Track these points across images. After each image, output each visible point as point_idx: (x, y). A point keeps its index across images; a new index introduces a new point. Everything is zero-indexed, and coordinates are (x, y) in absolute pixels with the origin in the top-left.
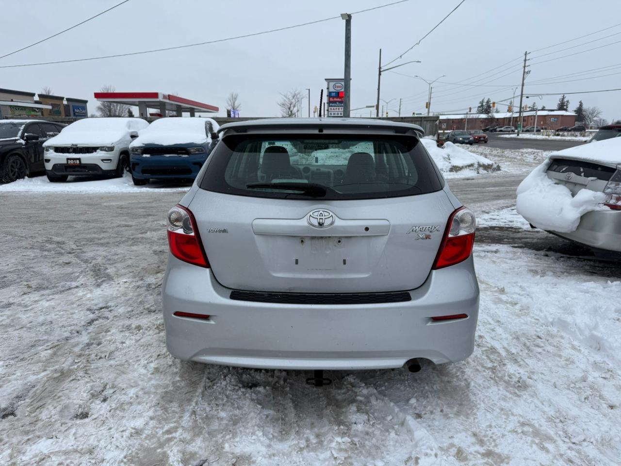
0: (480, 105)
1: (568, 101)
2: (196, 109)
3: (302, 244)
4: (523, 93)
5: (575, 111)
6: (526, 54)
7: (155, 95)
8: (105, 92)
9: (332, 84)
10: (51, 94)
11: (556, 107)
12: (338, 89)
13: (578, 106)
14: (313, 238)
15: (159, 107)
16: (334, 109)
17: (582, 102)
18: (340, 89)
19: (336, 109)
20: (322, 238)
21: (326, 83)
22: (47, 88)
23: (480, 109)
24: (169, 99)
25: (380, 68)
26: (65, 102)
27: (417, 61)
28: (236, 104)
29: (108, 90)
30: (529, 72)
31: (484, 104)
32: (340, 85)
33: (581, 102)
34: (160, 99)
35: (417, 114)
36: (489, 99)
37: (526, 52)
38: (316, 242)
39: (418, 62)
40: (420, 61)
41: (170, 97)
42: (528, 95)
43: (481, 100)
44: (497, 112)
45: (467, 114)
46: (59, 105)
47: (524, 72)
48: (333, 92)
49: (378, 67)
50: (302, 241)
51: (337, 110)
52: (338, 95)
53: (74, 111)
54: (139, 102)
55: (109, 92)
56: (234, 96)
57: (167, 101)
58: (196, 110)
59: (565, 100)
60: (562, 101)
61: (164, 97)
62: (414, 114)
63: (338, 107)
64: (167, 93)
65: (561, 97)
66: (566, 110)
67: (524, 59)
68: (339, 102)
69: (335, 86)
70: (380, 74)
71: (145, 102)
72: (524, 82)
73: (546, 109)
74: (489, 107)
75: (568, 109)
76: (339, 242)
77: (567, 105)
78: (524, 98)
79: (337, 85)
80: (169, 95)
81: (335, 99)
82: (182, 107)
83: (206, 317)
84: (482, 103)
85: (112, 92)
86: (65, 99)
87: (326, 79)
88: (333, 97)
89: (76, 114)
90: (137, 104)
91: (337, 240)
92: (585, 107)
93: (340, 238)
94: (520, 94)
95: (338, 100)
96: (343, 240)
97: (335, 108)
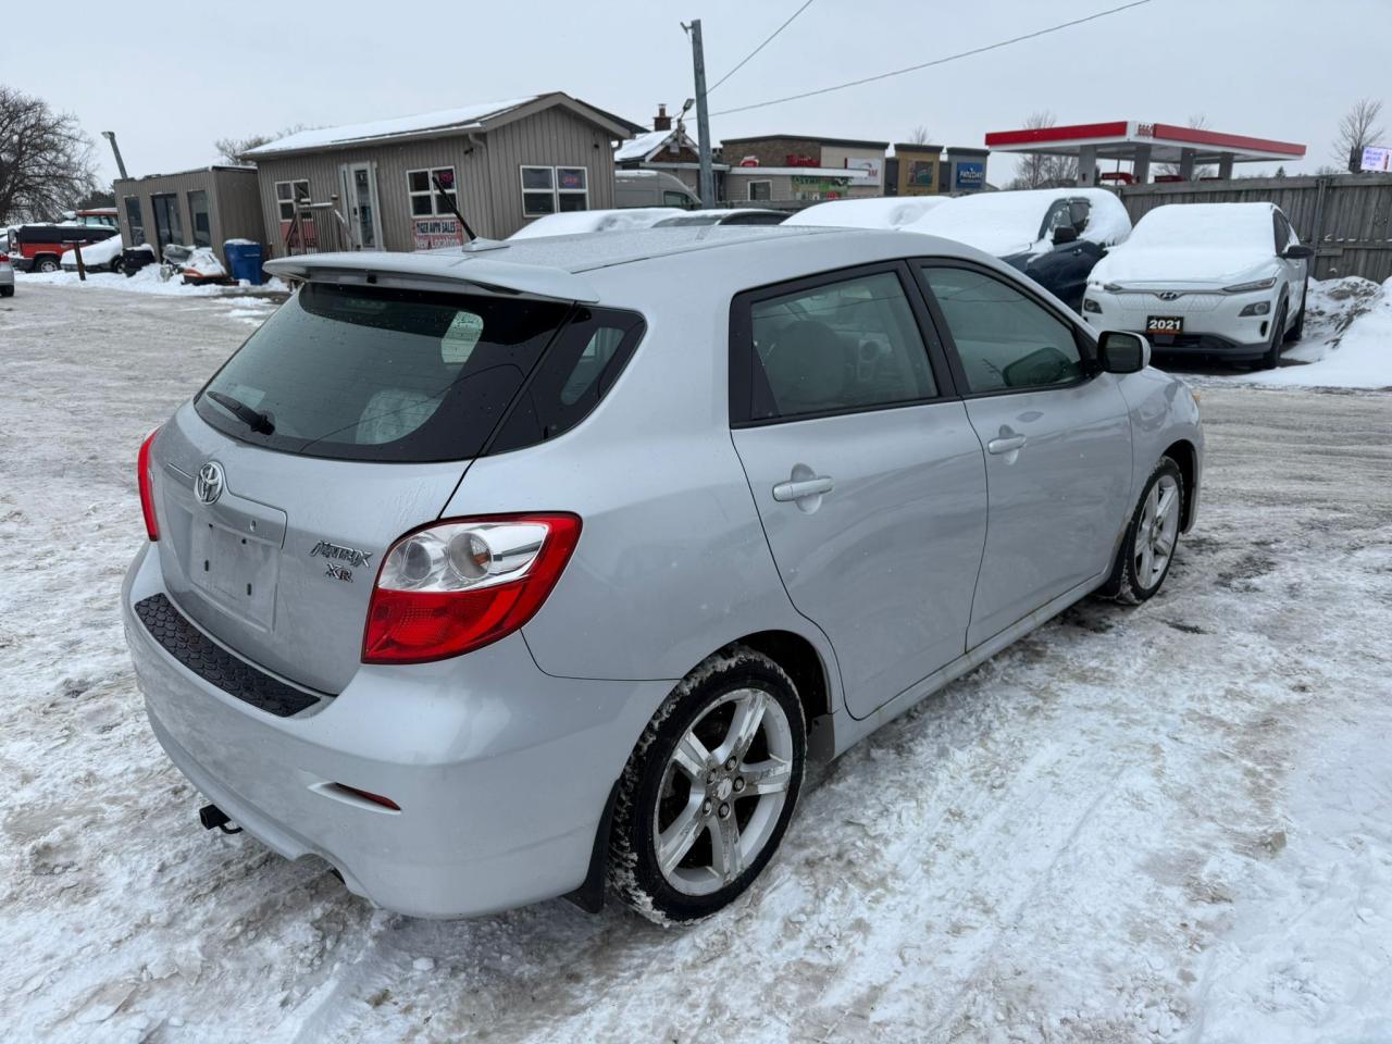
2: (1238, 154)
7: (1119, 128)
8: (1033, 127)
10: (926, 143)
15: (1133, 156)
22: (921, 128)
24: (1154, 135)
26: (944, 157)
28: (1369, 133)
29: (1040, 124)
34: (1131, 136)
41: (1158, 131)
46: (931, 164)
53: (958, 174)
54: (1082, 147)
55: (1042, 127)
56: (1366, 110)
57: (1150, 140)
58: (1236, 158)
61: (1142, 131)
64: (1149, 121)
71: (1095, 146)
80: (1156, 127)
82: (1198, 153)
85: (1047, 126)
86: (945, 151)
89: (962, 181)
90: (1078, 151)
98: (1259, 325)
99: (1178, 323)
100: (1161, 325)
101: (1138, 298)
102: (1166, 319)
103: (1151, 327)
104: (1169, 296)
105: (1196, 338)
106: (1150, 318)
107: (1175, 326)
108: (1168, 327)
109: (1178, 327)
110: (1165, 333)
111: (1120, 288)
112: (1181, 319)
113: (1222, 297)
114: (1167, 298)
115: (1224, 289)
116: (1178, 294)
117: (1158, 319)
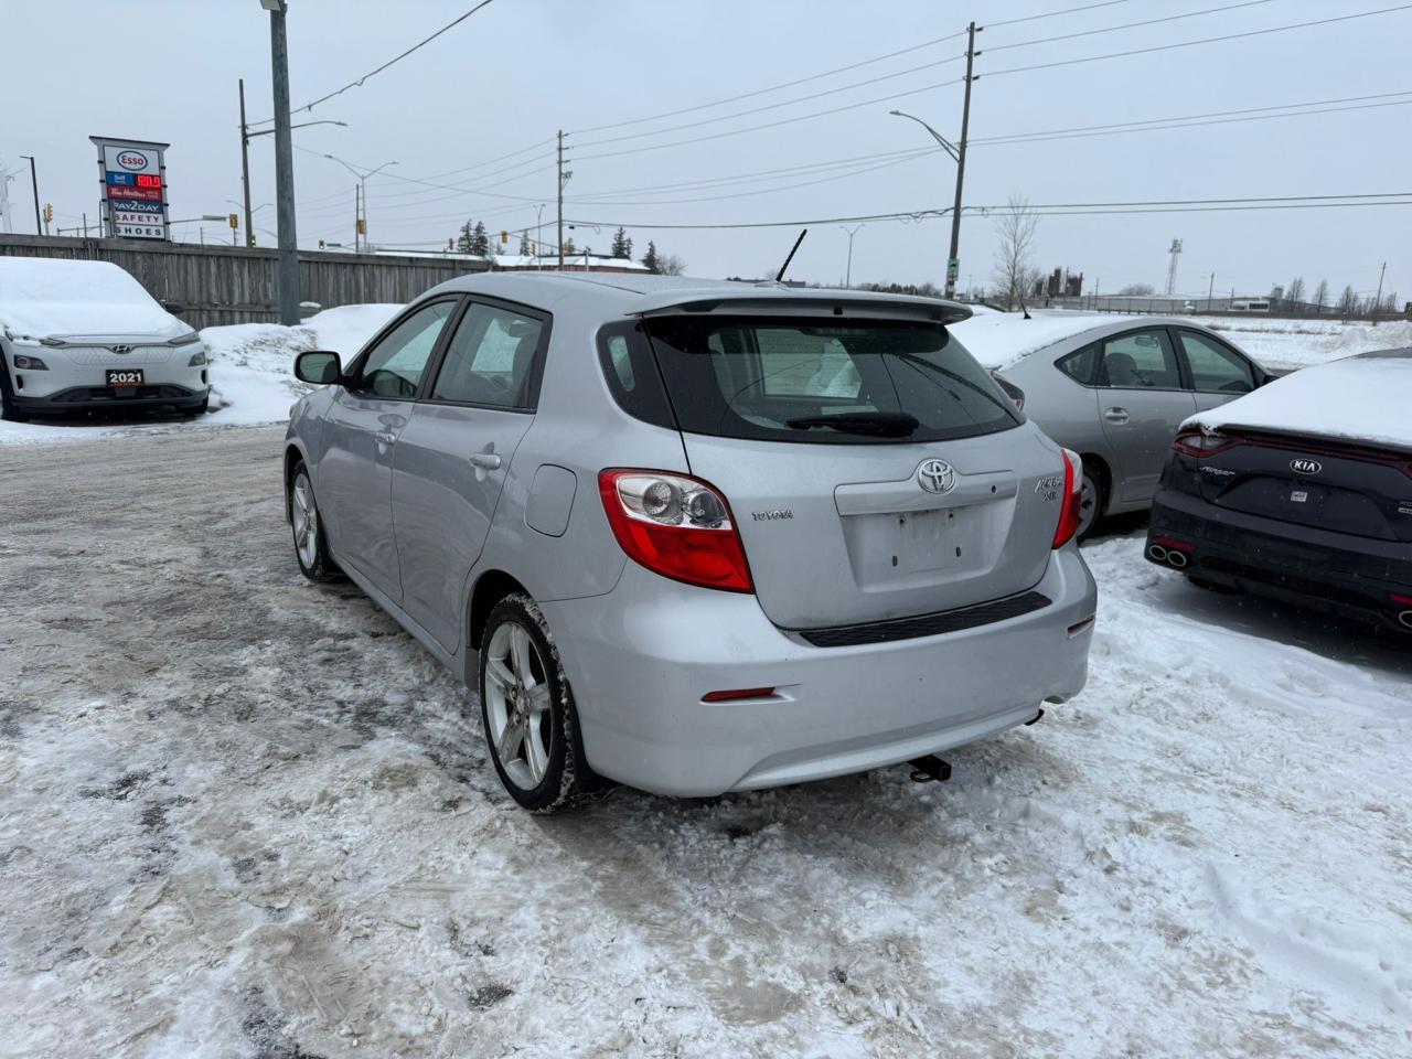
0: (462, 234)
1: (629, 241)
3: (902, 527)
4: (563, 218)
5: (644, 261)
6: (560, 136)
9: (112, 153)
11: (609, 252)
12: (133, 166)
13: (648, 251)
14: (915, 514)
16: (125, 217)
17: (654, 244)
18: (138, 166)
19: (132, 218)
20: (927, 511)
21: (94, 149)
23: (464, 243)
25: (244, 127)
27: (337, 121)
30: (568, 175)
31: (472, 233)
32: (138, 157)
33: (651, 244)
35: (329, 245)
36: (480, 223)
37: (560, 132)
38: (920, 519)
39: (339, 124)
40: (342, 122)
42: (572, 224)
43: (465, 224)
44: (501, 253)
45: (445, 252)
47: (561, 174)
48: (120, 174)
49: (240, 124)
50: (902, 521)
51: (136, 221)
52: (136, 182)
59: (625, 237)
60: (620, 238)
62: (322, 243)
63: (137, 215)
65: (616, 231)
66: (627, 257)
67: (557, 145)
68: (140, 200)
69: (121, 158)
70: (245, 142)
72: (563, 194)
73: (593, 253)
74: (483, 240)
75: (631, 255)
76: (951, 516)
77: (628, 249)
78: (565, 229)
79: (128, 155)
81: (127, 193)
83: (767, 693)
84: (466, 229)
87: (91, 137)
88: (121, 187)
91: (947, 515)
92: (658, 254)
93: (951, 509)
94: (557, 219)
95: (136, 194)
96: (956, 514)
97: (129, 215)
98: (199, 374)
99: (139, 375)
100: (122, 378)
101: (87, 352)
102: (126, 372)
103: (113, 381)
104: (122, 349)
105: (156, 389)
106: (109, 372)
107: (136, 378)
108: (130, 380)
109: (139, 379)
110: (127, 386)
111: (63, 343)
112: (141, 371)
113: (171, 349)
114: (121, 352)
115: (170, 342)
116: (131, 347)
117: (118, 372)
